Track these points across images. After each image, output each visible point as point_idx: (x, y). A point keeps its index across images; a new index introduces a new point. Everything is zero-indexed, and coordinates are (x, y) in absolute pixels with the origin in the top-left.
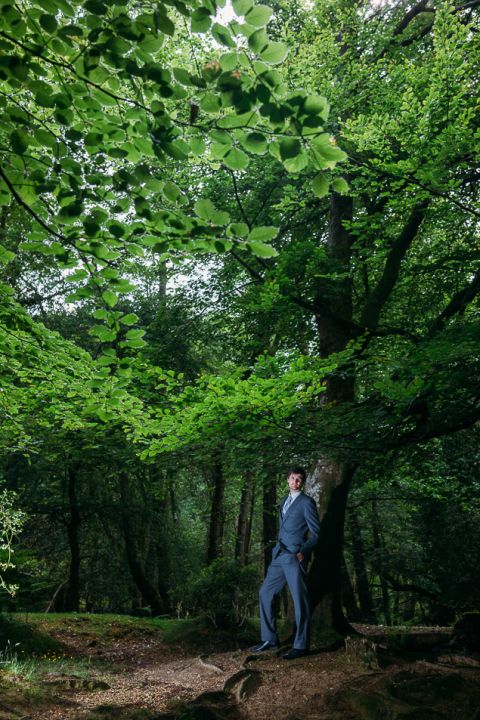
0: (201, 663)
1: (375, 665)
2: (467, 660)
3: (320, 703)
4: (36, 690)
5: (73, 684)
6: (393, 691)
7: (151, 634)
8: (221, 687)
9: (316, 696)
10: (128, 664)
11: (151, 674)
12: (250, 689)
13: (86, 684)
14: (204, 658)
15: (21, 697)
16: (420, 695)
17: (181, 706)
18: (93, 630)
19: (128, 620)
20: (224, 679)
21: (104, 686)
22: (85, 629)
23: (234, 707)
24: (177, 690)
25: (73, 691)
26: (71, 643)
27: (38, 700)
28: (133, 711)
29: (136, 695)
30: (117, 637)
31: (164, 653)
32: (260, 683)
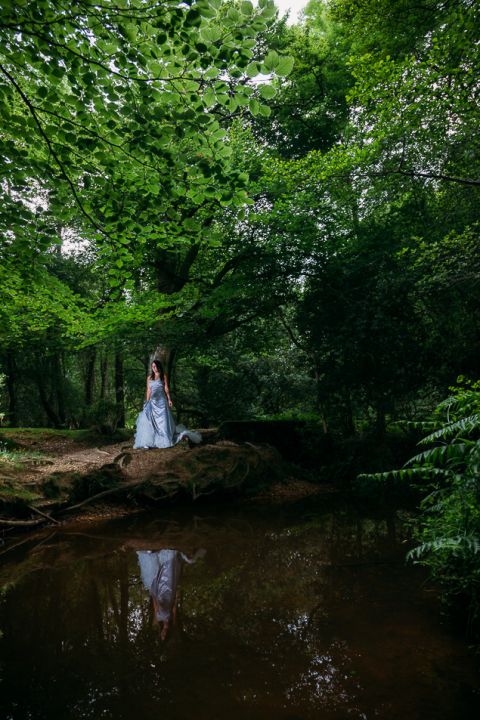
0: (98, 451)
1: (187, 448)
2: (230, 443)
3: (163, 466)
4: (18, 466)
5: (35, 462)
6: (198, 458)
7: (64, 438)
8: (111, 462)
9: (161, 463)
10: (58, 452)
11: (73, 457)
12: (126, 462)
13: (42, 462)
14: (99, 448)
15: (12, 469)
16: (210, 460)
17: (95, 471)
18: (33, 437)
19: (52, 431)
20: (113, 458)
21: (51, 463)
22: (29, 436)
23: (120, 471)
24: (90, 464)
25: (36, 466)
26: (23, 443)
27: (20, 470)
28: (71, 474)
29: (69, 467)
30: (47, 440)
31: (75, 447)
32: (131, 459)
